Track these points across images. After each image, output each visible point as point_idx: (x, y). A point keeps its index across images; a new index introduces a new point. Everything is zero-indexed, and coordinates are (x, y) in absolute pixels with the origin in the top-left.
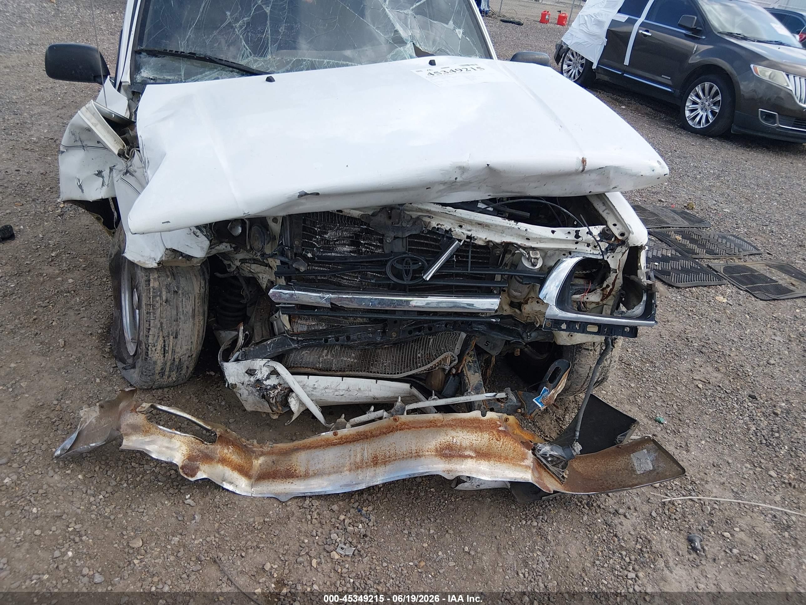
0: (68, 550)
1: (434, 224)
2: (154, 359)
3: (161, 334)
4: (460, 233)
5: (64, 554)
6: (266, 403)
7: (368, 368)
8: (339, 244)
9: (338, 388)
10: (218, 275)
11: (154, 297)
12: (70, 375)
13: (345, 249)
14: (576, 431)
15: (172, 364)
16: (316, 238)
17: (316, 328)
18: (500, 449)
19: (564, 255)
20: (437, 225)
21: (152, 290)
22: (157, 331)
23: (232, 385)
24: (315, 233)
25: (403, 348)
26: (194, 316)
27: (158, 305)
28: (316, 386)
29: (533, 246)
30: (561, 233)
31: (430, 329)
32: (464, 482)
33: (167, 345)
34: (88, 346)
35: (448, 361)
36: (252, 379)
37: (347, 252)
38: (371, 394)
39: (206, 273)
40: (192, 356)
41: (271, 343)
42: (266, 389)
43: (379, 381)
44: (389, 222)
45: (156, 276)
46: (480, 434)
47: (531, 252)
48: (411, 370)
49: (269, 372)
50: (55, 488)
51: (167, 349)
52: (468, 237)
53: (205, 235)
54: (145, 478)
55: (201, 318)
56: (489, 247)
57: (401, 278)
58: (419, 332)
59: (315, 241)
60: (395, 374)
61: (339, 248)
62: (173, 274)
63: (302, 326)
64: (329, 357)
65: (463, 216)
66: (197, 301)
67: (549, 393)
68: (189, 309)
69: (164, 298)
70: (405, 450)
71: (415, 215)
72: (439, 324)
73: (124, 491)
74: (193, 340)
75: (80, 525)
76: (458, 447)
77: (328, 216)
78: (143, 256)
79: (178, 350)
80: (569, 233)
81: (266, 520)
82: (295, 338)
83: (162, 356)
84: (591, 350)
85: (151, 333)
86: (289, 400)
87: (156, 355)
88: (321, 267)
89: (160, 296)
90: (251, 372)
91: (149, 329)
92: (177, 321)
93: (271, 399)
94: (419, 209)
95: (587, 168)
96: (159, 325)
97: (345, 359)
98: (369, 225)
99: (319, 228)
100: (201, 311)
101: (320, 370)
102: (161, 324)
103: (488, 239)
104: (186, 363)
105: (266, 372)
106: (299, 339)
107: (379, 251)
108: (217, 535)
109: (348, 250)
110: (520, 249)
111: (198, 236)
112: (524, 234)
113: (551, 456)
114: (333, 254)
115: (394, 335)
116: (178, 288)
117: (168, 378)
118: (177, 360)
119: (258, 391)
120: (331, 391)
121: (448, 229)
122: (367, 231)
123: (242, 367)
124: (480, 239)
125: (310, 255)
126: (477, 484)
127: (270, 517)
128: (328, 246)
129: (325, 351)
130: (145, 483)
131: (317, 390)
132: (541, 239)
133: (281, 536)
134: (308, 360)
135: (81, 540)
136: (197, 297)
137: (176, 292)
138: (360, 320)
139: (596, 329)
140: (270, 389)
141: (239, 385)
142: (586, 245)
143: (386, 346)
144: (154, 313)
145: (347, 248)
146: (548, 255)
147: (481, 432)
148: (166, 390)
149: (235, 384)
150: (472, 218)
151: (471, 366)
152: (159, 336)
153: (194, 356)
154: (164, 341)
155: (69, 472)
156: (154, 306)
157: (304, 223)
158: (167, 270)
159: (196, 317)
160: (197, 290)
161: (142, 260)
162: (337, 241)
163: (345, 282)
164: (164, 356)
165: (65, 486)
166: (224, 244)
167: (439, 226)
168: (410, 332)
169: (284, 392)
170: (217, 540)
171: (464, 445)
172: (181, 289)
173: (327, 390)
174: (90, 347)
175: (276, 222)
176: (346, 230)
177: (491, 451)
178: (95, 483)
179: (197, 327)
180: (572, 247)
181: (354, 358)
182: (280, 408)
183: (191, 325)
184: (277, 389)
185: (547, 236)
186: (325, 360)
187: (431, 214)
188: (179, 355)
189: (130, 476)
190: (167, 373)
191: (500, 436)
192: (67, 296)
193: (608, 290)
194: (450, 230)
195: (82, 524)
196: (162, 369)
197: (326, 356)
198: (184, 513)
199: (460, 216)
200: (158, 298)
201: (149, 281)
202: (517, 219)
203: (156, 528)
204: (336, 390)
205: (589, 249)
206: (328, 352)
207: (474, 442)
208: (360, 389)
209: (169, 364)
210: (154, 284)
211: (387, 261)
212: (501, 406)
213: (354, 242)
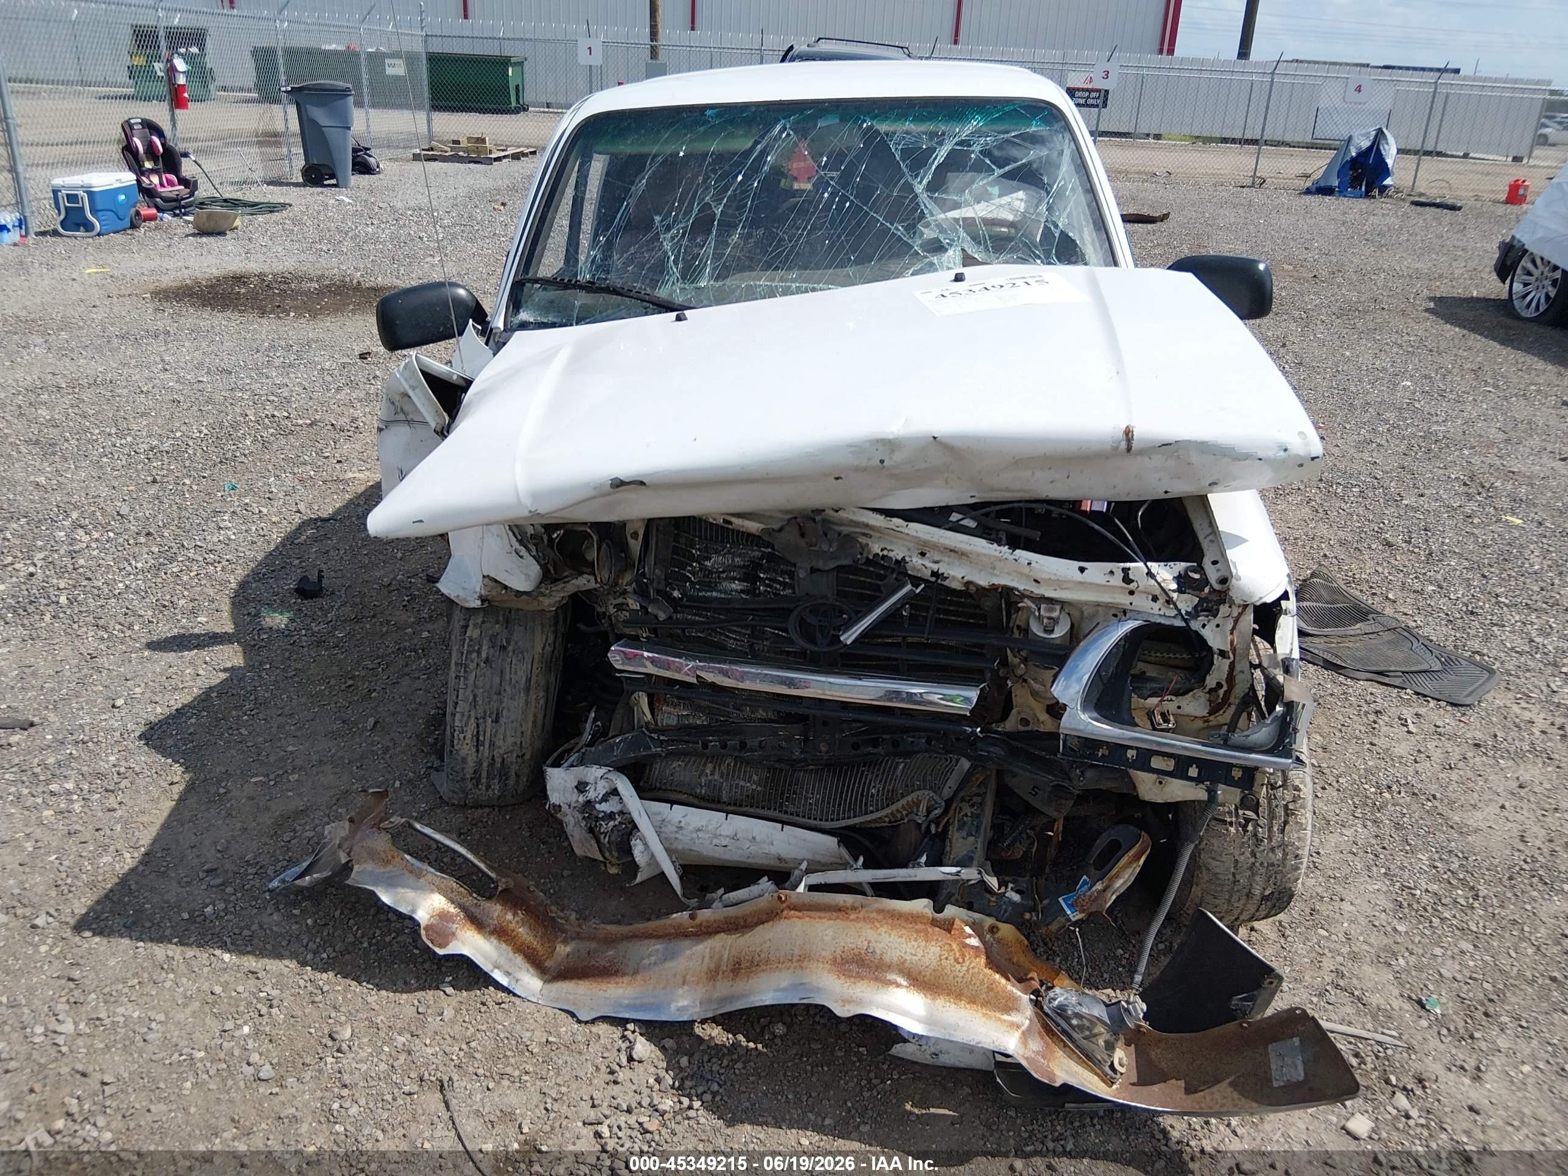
0: (245, 1023)
1: (876, 548)
2: (462, 753)
3: (473, 713)
4: (919, 565)
5: (238, 1027)
6: (593, 842)
7: (781, 805)
8: (725, 579)
9: (718, 832)
10: (582, 627)
11: (469, 652)
12: (362, 772)
13: (733, 586)
14: (1135, 972)
15: (492, 764)
16: (692, 566)
17: (691, 721)
18: (960, 980)
19: (1115, 616)
20: (882, 550)
21: (467, 641)
22: (467, 708)
23: (554, 806)
24: (692, 559)
25: (846, 774)
26: (527, 690)
27: (472, 666)
28: (682, 824)
29: (1047, 595)
30: (1097, 571)
31: (895, 744)
32: (905, 1041)
33: (482, 733)
34: (407, 732)
35: (923, 808)
36: (581, 799)
37: (736, 591)
38: (773, 850)
39: (561, 622)
40: (523, 755)
41: (620, 742)
42: (597, 817)
43: (786, 827)
44: (802, 543)
45: (480, 620)
46: (923, 943)
47: (1043, 606)
48: (855, 817)
49: (608, 789)
50: (268, 931)
51: (481, 738)
52: (935, 574)
53: (534, 557)
54: (399, 939)
55: (542, 694)
56: (971, 594)
57: (812, 640)
58: (875, 747)
59: (689, 572)
60: (827, 820)
61: (726, 585)
62: (507, 622)
63: (671, 715)
64: (716, 777)
65: (920, 535)
66: (535, 665)
67: (1090, 888)
68: (521, 676)
69: (484, 655)
70: (783, 954)
71: (846, 530)
72: (913, 737)
73: (361, 952)
74: (524, 729)
75: (278, 992)
76: (876, 961)
77: (717, 531)
78: (464, 589)
79: (499, 742)
80: (1112, 572)
81: (551, 1039)
82: (655, 736)
83: (474, 750)
84: (1231, 824)
85: (458, 709)
86: (632, 843)
87: (465, 746)
88: (695, 615)
89: (479, 652)
90: (581, 787)
91: (457, 703)
92: (500, 694)
93: (602, 836)
94: (852, 521)
95: (1135, 445)
96: (471, 697)
97: (742, 783)
98: (773, 548)
99: (699, 550)
100: (542, 682)
101: (703, 799)
102: (475, 696)
103: (966, 579)
104: (514, 768)
105: (602, 788)
106: (662, 738)
107: (788, 592)
108: (464, 1046)
109: (739, 588)
110: (1026, 600)
111: (521, 557)
112: (1027, 570)
113: (1078, 1016)
114: (715, 594)
115: (823, 748)
116: (508, 642)
117: (487, 789)
118: (498, 760)
119: (584, 818)
120: (707, 836)
121: (899, 558)
122: (771, 557)
123: (572, 777)
124: (954, 578)
125: (676, 594)
126: (933, 1050)
127: (559, 1036)
128: (709, 580)
129: (710, 766)
130: (396, 947)
131: (685, 832)
132: (1060, 583)
133: (564, 1071)
134: (682, 778)
135: (270, 1014)
136: (536, 657)
137: (503, 648)
138: (761, 713)
139: (1169, 765)
140: (603, 819)
141: (565, 808)
142: (1150, 597)
143: (811, 767)
144: (466, 678)
145: (736, 586)
146: (1086, 613)
147: (927, 941)
148: (487, 810)
149: (560, 806)
150: (935, 540)
151: (965, 823)
152: (469, 716)
153: (527, 757)
154: (478, 726)
155: (296, 912)
156: (466, 666)
157: (676, 540)
158: (501, 613)
159: (531, 692)
160: (538, 649)
161: (462, 594)
162: (723, 572)
163: (731, 644)
164: (478, 751)
165: (284, 931)
166: (586, 576)
167: (885, 553)
168: (856, 746)
169: (626, 828)
170: (462, 1054)
171: (887, 958)
172: (513, 643)
173: (700, 834)
174: (409, 735)
175: (636, 539)
176: (740, 555)
177: (941, 981)
178: (325, 934)
179: (533, 709)
180: (1124, 600)
181: (759, 784)
182: (616, 854)
183: (522, 704)
184: (615, 819)
185: (1070, 577)
186: (710, 781)
187: (868, 530)
188: (502, 752)
189: (378, 932)
190: (484, 780)
191: (963, 956)
192: (410, 656)
193: (1221, 692)
194: (903, 559)
195: (281, 990)
196: (475, 772)
197: (710, 775)
198: (431, 1002)
199: (915, 534)
200: (475, 655)
201: (466, 627)
202: (1014, 543)
203: (380, 1018)
204: (716, 836)
205: (1156, 606)
206: (714, 768)
207: (908, 957)
208: (754, 838)
209: (485, 764)
210: (473, 632)
211: (790, 611)
212: (989, 901)
213: (750, 575)
